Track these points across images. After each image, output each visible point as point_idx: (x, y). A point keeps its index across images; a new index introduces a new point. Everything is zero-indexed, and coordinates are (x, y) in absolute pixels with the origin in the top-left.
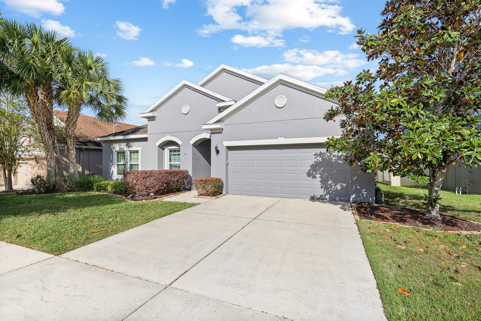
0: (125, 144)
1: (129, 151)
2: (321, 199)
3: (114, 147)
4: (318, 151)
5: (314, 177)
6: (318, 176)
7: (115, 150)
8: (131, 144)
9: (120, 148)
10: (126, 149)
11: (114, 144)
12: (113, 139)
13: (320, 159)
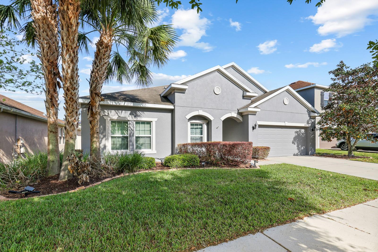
0: (129, 112)
1: (135, 121)
2: (297, 155)
3: (107, 114)
4: (296, 130)
5: (295, 144)
6: (296, 143)
7: (109, 119)
8: (138, 113)
9: (119, 116)
10: (130, 118)
11: (106, 111)
12: (111, 104)
13: (297, 134)
